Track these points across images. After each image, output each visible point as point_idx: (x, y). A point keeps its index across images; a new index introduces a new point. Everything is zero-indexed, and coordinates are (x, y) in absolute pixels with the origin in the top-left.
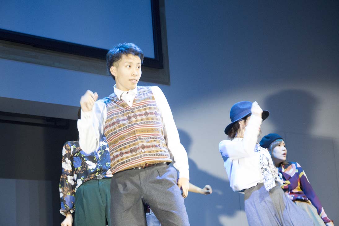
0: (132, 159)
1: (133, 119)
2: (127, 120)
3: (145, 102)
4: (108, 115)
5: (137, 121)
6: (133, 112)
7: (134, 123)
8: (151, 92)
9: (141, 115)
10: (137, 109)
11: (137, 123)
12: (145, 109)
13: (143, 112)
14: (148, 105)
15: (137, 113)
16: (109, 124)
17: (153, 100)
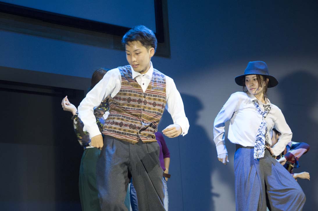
0: (128, 134)
1: (143, 104)
2: (137, 103)
3: (157, 92)
4: (122, 88)
5: (145, 107)
6: (144, 97)
7: (142, 108)
8: (165, 83)
9: (150, 103)
10: (149, 96)
11: (145, 109)
12: (155, 99)
13: (152, 102)
14: (158, 96)
15: (148, 101)
16: (120, 98)
17: (164, 92)
